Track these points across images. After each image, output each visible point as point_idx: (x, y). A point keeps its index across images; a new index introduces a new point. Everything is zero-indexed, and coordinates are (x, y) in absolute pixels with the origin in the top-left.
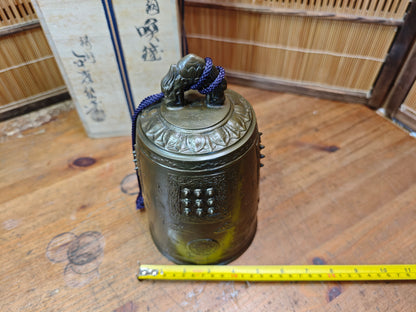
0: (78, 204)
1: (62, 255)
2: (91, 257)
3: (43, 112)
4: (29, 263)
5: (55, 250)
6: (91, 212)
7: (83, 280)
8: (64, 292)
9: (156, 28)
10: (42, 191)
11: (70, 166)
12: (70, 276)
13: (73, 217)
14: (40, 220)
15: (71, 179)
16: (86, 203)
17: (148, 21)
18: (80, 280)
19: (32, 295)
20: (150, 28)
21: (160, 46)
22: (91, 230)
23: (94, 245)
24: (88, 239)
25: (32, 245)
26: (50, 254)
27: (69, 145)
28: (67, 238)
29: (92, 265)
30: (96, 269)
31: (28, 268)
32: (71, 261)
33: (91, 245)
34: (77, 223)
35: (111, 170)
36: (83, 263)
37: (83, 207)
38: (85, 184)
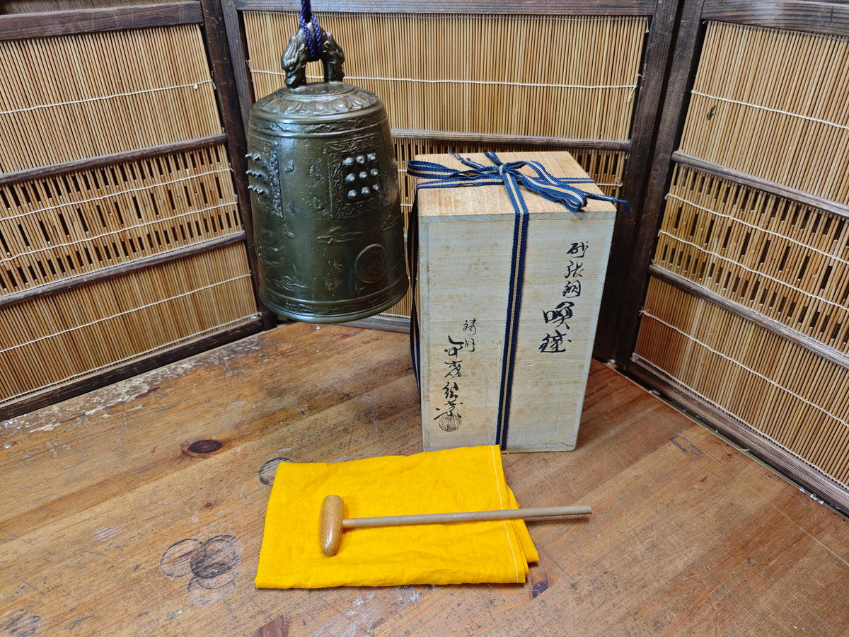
0: (200, 502)
1: (185, 567)
2: (223, 567)
3: (137, 380)
4: (138, 581)
5: (174, 562)
6: (220, 511)
7: (215, 596)
8: (190, 612)
10: (147, 488)
11: (185, 453)
12: (197, 592)
13: (195, 520)
14: (148, 526)
15: (188, 470)
16: (212, 499)
18: (212, 595)
19: (145, 620)
22: (221, 532)
23: (228, 551)
24: (219, 546)
25: (140, 558)
26: (166, 568)
27: (179, 424)
28: (189, 546)
29: (225, 578)
30: (232, 581)
31: (137, 587)
32: (197, 574)
33: (223, 551)
34: (201, 527)
35: (244, 456)
36: (214, 575)
37: (209, 506)
38: (209, 476)
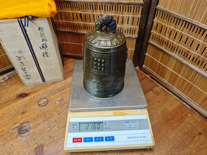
0: (21, 112)
1: (16, 131)
2: (27, 131)
3: (5, 76)
4: (3, 135)
5: (13, 129)
6: (26, 114)
7: (24, 139)
8: (17, 144)
9: (46, 46)
10: (7, 108)
11: (17, 97)
12: (19, 138)
13: (19, 117)
14: (6, 119)
15: (18, 102)
16: (24, 111)
17: (43, 45)
18: (23, 139)
20: (44, 47)
21: (49, 52)
22: (27, 120)
23: (28, 126)
24: (25, 124)
25: (4, 129)
26: (11, 131)
27: (16, 89)
28: (17, 125)
29: (27, 133)
30: (29, 135)
31: (3, 137)
32: (19, 133)
33: (27, 126)
34: (21, 119)
35: (34, 98)
36: (24, 133)
37: (23, 113)
38: (24, 104)
